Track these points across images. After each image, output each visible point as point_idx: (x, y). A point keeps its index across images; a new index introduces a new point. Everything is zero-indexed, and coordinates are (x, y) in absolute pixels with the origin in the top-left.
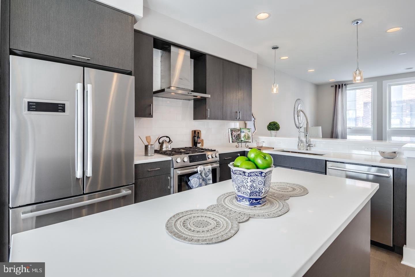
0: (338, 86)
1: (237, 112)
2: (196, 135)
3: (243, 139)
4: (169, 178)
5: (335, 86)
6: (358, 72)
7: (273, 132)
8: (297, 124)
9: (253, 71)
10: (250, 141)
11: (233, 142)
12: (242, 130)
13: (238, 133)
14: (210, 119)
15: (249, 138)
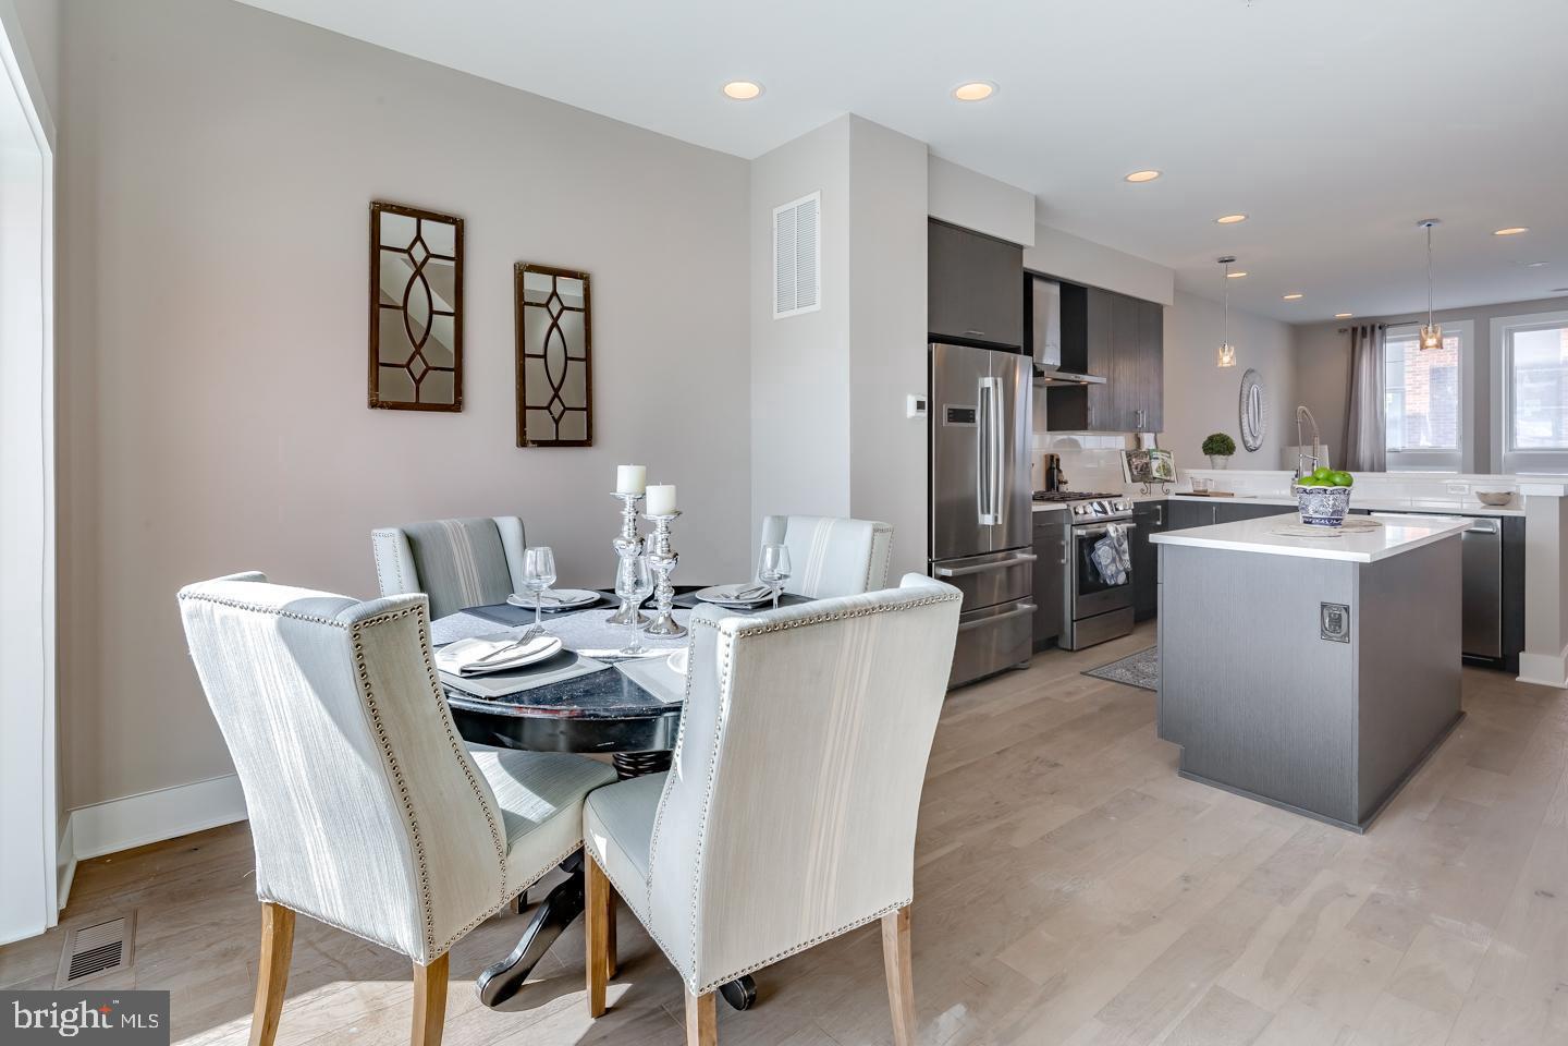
0: (1359, 330)
1: (1136, 413)
2: (1052, 466)
3: (1156, 474)
4: (1063, 543)
5: (1350, 331)
6: (1430, 328)
7: (1219, 459)
8: (1249, 438)
9: (1165, 310)
10: (1172, 479)
11: (1133, 481)
12: (1155, 454)
13: (1144, 461)
14: (1094, 429)
15: (1167, 471)
